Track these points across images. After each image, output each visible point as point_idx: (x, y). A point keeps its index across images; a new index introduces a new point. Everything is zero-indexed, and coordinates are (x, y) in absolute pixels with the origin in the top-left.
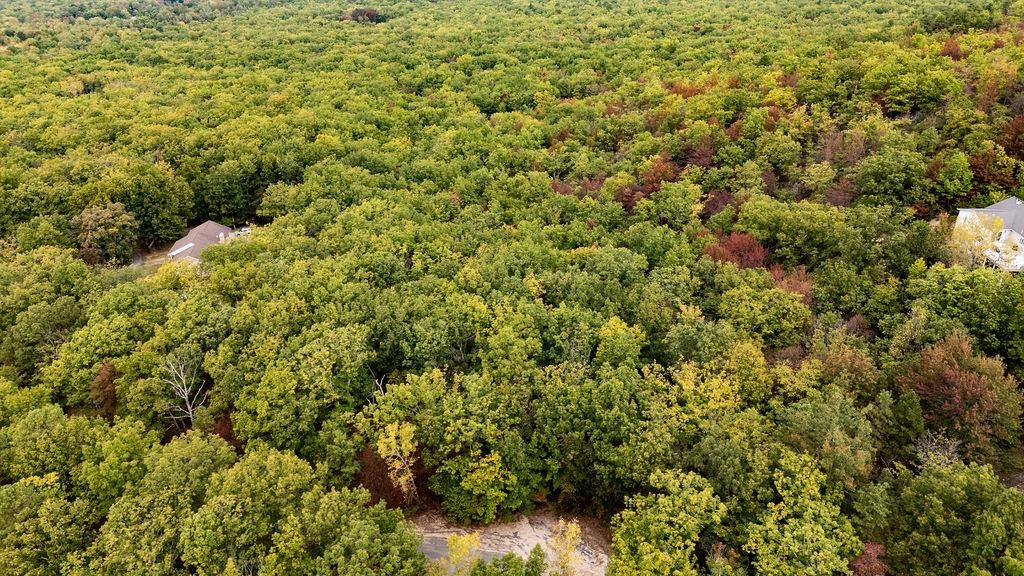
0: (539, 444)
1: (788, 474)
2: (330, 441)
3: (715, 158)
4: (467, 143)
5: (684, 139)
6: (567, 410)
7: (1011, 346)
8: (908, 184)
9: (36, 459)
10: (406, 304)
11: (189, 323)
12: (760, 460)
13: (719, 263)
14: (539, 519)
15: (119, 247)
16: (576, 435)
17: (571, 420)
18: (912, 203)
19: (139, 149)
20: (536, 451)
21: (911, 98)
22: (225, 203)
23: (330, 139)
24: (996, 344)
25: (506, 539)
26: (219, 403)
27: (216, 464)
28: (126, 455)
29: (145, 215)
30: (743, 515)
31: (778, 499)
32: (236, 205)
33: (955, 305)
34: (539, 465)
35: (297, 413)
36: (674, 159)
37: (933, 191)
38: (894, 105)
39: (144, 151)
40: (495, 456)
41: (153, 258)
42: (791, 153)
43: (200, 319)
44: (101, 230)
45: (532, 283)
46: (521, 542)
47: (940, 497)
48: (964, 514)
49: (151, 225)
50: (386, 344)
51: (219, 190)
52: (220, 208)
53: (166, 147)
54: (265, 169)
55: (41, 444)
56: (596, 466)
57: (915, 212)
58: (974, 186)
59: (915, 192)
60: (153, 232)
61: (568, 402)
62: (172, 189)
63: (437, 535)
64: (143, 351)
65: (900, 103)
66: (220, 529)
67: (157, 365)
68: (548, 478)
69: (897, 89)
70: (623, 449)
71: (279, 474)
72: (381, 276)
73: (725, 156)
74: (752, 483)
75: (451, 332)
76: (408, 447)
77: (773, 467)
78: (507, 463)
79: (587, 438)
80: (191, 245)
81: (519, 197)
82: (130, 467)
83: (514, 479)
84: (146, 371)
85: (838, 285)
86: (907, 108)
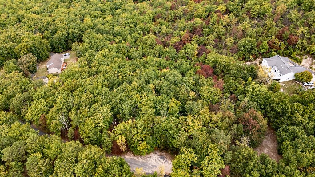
0: (155, 137)
1: (211, 149)
2: (105, 139)
3: (202, 33)
4: (130, 20)
5: (194, 24)
6: (162, 129)
7: (266, 108)
8: (252, 49)
9: (34, 149)
10: (119, 97)
11: (62, 103)
12: (205, 146)
13: (201, 76)
14: (156, 152)
15: (33, 67)
16: (164, 135)
17: (163, 131)
18: (252, 54)
19: (29, 26)
20: (154, 139)
21: (257, 13)
22: (60, 46)
23: (88, 21)
24: (263, 107)
25: (148, 158)
26: (74, 126)
27: (79, 150)
28: (56, 148)
29: (37, 53)
30: (201, 158)
31: (208, 155)
32: (63, 46)
33: (255, 96)
34: (156, 141)
35: (96, 132)
36: (191, 31)
37: (258, 51)
38: (253, 15)
39: (31, 26)
40: (145, 143)
41: (42, 65)
42: (223, 32)
43: (65, 101)
44: (28, 64)
45: (151, 86)
46: (152, 159)
47: (242, 156)
48: (247, 159)
49: (39, 56)
50: (116, 109)
51: (57, 43)
52: (58, 48)
53: (38, 25)
54: (70, 34)
55: (34, 145)
56: (169, 143)
57: (253, 57)
58: (269, 49)
59: (253, 52)
60: (40, 58)
61: (162, 127)
62: (44, 44)
63: (132, 158)
64: (52, 112)
65: (254, 15)
66: (84, 168)
67: (57, 116)
68: (158, 144)
69: (254, 10)
70: (175, 140)
71: (95, 153)
72: (111, 82)
73: (205, 32)
74: (203, 152)
75: (132, 105)
76: (124, 141)
77: (208, 147)
78: (148, 144)
79: (166, 136)
80: (53, 63)
81: (147, 44)
82: (58, 150)
83: (149, 147)
84: (54, 118)
85: (230, 85)
86: (256, 17)
